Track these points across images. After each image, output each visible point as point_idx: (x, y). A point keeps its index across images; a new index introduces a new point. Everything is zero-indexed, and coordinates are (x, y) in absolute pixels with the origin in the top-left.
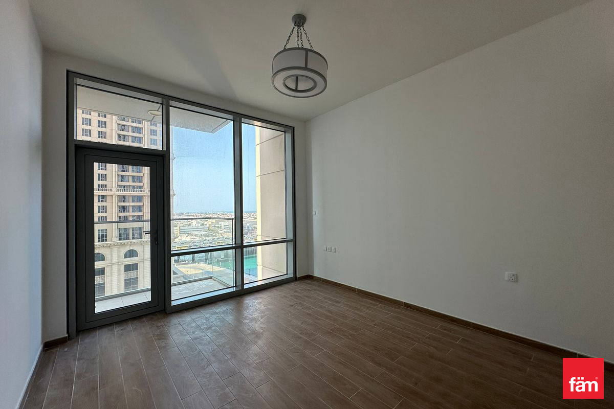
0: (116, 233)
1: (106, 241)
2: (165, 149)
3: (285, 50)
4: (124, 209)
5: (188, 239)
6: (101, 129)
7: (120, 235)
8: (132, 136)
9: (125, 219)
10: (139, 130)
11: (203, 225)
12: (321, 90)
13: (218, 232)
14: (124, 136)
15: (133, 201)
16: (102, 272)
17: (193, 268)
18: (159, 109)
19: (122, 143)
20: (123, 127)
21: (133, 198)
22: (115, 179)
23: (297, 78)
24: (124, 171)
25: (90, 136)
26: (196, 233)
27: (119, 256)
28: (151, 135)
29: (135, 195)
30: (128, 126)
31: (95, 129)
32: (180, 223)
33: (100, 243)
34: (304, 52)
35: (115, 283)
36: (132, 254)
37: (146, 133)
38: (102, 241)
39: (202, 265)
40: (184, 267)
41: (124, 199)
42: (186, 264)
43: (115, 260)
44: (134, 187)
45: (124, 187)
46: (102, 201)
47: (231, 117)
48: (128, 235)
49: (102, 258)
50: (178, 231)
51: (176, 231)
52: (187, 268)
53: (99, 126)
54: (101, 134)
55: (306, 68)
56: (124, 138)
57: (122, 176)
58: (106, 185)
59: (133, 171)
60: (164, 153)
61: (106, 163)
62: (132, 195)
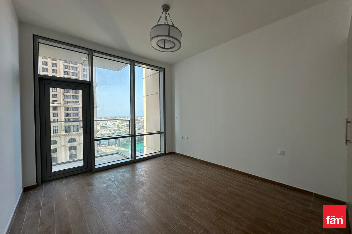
0: (63, 128)
1: (58, 133)
2: (90, 80)
3: (158, 25)
4: (68, 114)
5: (105, 132)
6: (53, 68)
7: (66, 130)
8: (72, 72)
9: (69, 120)
10: (76, 69)
11: (114, 124)
12: (177, 49)
13: (123, 128)
14: (67, 72)
15: (73, 110)
16: (56, 150)
17: (108, 149)
18: (87, 57)
19: (66, 76)
20: (67, 67)
21: (73, 108)
22: (62, 97)
23: (165, 41)
24: (67, 92)
25: (47, 72)
26: (110, 129)
27: (65, 142)
28: (83, 71)
29: (74, 106)
30: (70, 66)
31: (50, 68)
32: (101, 123)
33: (54, 134)
34: (168, 26)
35: (63, 157)
36: (73, 140)
37: (80, 70)
38: (56, 133)
39: (114, 147)
40: (103, 148)
41: (67, 109)
42: (104, 146)
43: (63, 144)
44: (73, 102)
45: (68, 102)
46: (55, 110)
47: (129, 62)
48: (70, 129)
49: (56, 143)
50: (100, 127)
51: (98, 127)
52: (105, 148)
53: (52, 66)
54: (53, 71)
55: (169, 36)
56: (67, 73)
57: (67, 96)
58: (57, 101)
59: (73, 93)
60: (90, 83)
61: (57, 88)
62: (72, 106)
